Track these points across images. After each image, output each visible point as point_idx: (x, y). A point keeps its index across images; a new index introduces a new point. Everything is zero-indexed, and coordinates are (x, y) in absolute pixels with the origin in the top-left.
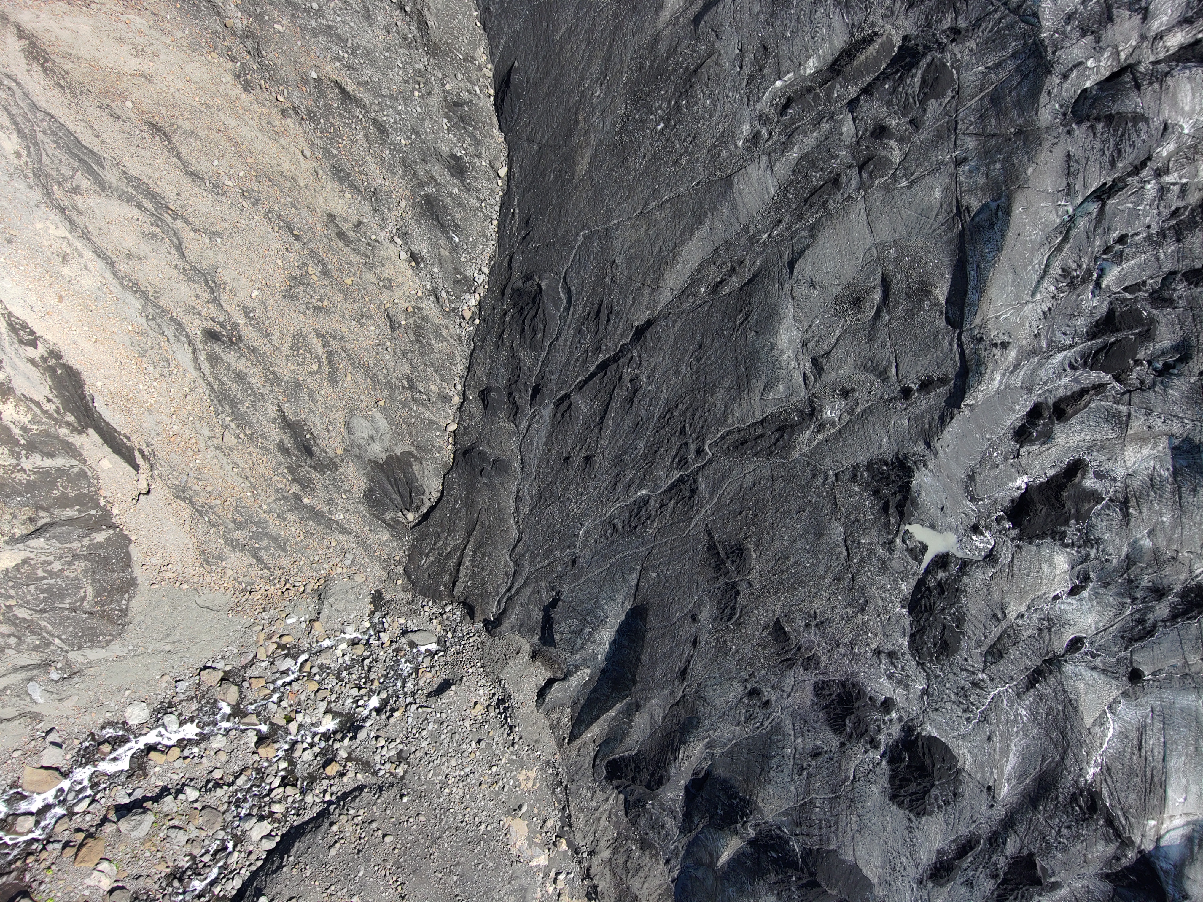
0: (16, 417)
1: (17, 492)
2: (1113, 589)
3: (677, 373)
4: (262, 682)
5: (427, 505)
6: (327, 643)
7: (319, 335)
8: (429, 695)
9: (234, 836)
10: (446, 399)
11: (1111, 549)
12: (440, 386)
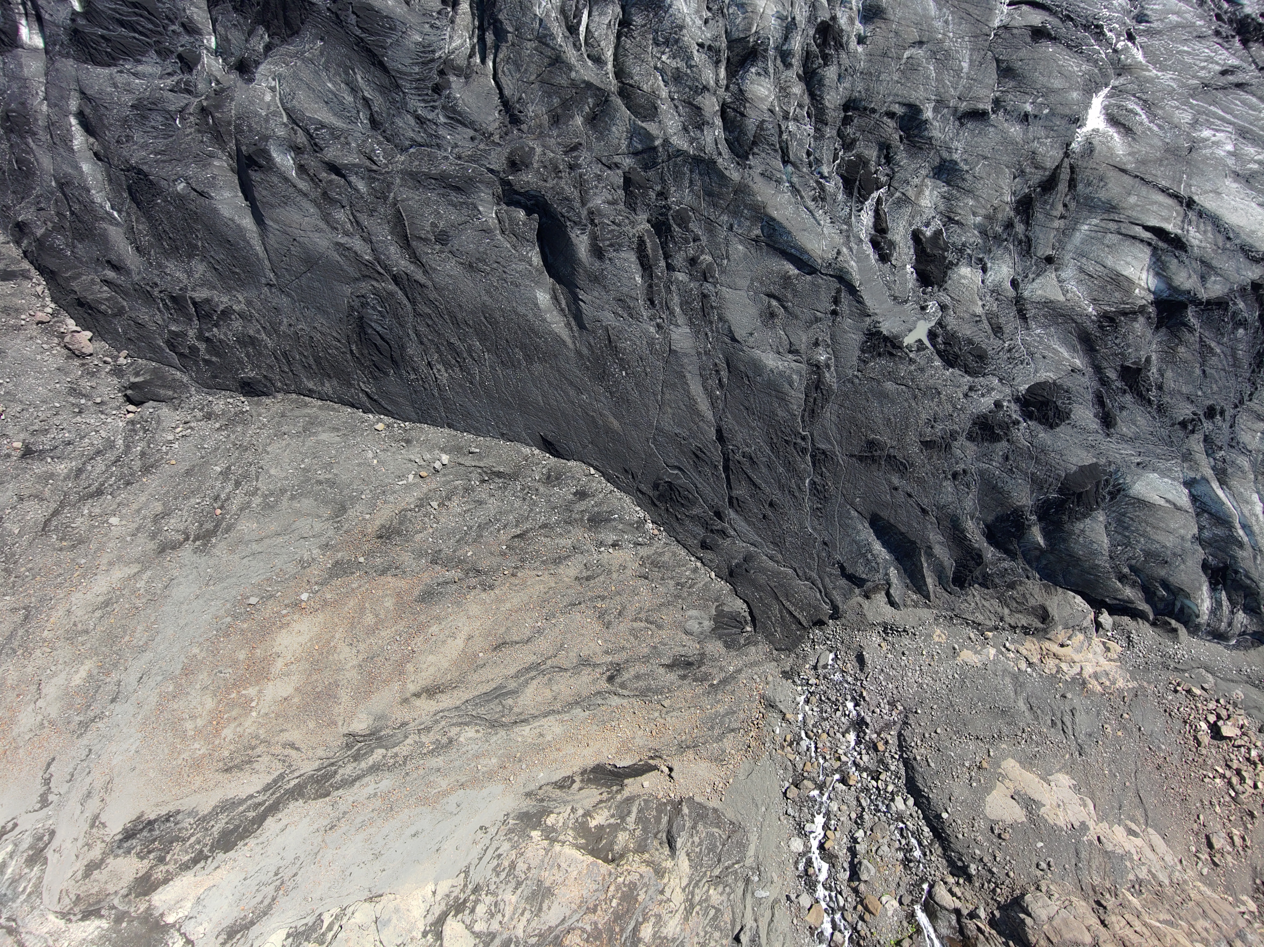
0: (604, 817)
1: (646, 839)
2: (994, 248)
3: (754, 429)
4: (809, 764)
5: (747, 614)
6: (800, 717)
7: (635, 620)
8: (861, 670)
9: (896, 820)
10: (695, 570)
11: (972, 240)
12: (688, 569)
